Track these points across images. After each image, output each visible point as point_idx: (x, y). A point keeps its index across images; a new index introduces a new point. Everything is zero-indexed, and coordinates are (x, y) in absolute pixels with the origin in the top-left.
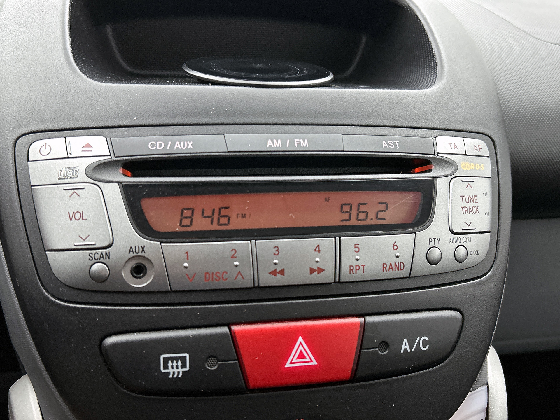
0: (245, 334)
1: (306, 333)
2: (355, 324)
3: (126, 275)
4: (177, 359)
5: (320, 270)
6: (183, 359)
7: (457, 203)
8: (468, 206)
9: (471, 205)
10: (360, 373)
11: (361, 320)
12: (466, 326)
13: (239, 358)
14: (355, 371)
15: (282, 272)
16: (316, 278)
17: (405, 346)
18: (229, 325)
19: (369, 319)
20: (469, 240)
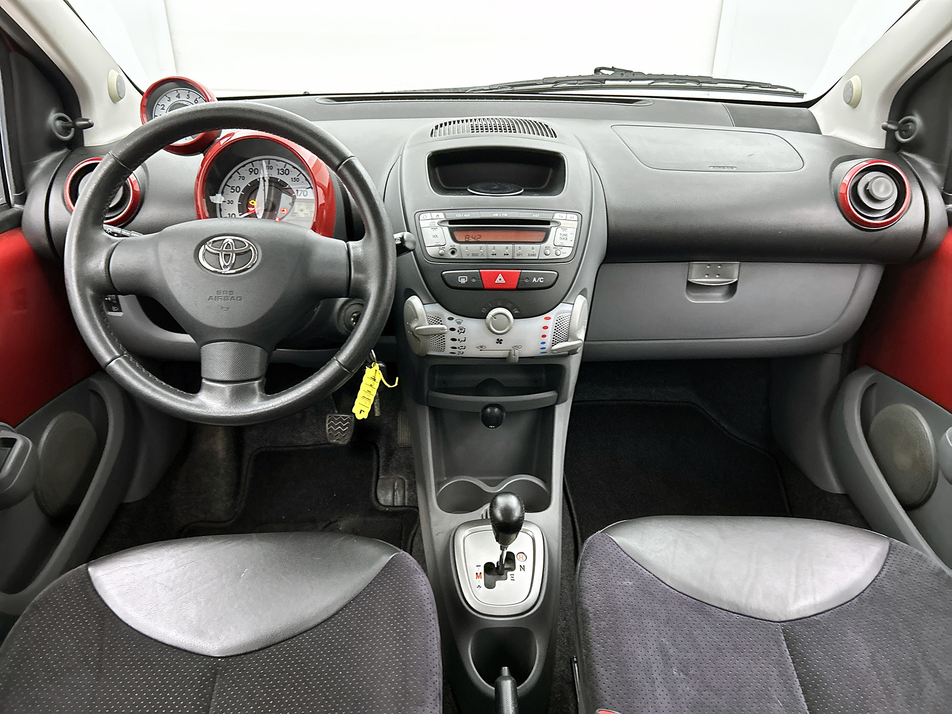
0: (483, 272)
1: (502, 273)
2: (518, 272)
3: (449, 253)
4: (464, 278)
5: (507, 255)
6: (465, 278)
7: (558, 236)
8: (563, 237)
9: (564, 237)
10: (520, 287)
11: (520, 271)
12: (559, 278)
13: (481, 279)
14: (517, 287)
15: (495, 254)
16: (506, 257)
17: (535, 280)
18: (479, 270)
19: (523, 271)
20: (561, 248)
